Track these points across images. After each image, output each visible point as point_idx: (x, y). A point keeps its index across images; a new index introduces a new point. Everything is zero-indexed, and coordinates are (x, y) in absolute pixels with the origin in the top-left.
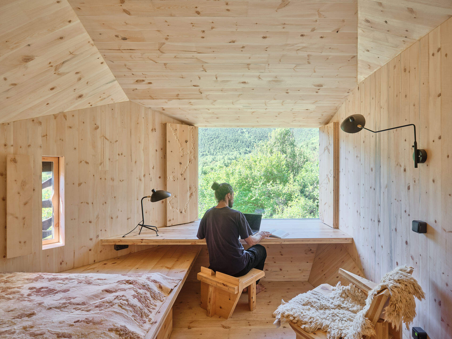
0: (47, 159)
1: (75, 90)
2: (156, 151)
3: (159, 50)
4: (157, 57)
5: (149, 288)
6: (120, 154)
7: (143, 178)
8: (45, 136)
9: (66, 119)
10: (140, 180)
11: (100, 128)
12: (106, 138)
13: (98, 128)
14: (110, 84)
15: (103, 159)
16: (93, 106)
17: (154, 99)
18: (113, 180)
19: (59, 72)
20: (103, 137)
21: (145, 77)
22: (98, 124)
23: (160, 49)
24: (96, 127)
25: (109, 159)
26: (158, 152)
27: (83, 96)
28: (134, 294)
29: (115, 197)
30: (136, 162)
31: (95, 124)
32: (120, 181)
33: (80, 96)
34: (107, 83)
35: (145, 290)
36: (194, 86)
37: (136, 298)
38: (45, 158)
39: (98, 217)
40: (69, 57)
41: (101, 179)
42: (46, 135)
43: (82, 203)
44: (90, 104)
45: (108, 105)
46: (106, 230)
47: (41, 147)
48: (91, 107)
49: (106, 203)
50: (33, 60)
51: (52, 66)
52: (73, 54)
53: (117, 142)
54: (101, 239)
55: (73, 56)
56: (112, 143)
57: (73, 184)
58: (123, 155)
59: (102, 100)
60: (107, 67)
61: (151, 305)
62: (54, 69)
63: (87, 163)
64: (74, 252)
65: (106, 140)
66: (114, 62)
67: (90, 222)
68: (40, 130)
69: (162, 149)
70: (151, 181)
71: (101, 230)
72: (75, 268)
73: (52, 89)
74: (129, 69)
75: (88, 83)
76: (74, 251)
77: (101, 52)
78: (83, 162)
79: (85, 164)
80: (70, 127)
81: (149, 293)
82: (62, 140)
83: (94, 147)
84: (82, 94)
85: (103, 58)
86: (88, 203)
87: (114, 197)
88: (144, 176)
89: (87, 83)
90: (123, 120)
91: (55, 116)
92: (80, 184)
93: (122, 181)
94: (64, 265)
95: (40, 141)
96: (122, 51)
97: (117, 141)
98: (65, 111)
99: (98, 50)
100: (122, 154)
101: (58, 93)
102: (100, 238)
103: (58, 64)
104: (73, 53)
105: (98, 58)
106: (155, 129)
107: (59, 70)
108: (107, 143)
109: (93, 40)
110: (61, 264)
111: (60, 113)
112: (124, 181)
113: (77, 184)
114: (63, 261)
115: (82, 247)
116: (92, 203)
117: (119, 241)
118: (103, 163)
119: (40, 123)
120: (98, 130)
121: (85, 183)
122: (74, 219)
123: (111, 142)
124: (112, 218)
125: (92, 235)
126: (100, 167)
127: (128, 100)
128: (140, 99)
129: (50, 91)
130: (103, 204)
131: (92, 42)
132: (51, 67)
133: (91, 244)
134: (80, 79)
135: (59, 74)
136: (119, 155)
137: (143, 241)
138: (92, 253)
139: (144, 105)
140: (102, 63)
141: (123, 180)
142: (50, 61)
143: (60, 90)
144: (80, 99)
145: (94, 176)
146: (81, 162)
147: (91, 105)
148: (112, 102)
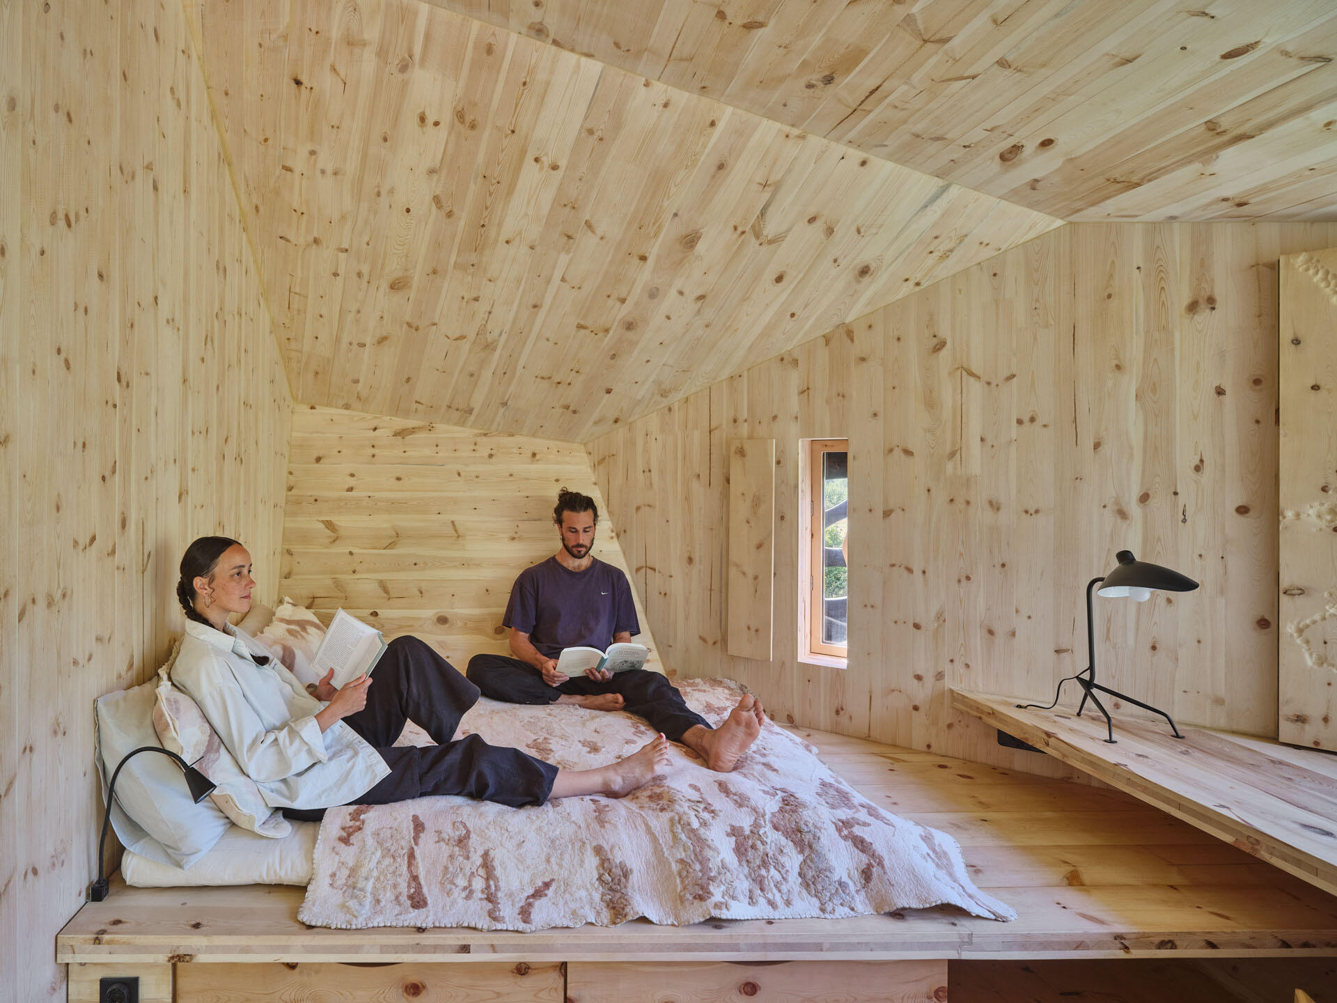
0: (832, 446)
1: (835, 261)
2: (1220, 392)
3: (925, 41)
4: (951, 61)
5: (810, 847)
6: (1026, 419)
7: (1135, 510)
8: (804, 391)
9: (852, 340)
10: (1122, 514)
11: (949, 345)
12: (971, 374)
13: (944, 346)
14: (938, 202)
15: (959, 441)
16: (924, 285)
17: (1138, 185)
18: (995, 506)
19: (767, 236)
20: (960, 370)
21: (1005, 135)
22: (944, 331)
23: (926, 37)
24: (937, 345)
25: (982, 440)
26: (1228, 399)
27: (872, 269)
28: (742, 828)
29: (1003, 565)
30: (1097, 446)
31: (935, 336)
32: (1026, 512)
33: (864, 271)
34: (926, 206)
35: (791, 843)
36: (1228, 56)
37: (734, 838)
38: (828, 443)
39: (940, 617)
40: (766, 196)
41: (952, 500)
42: (808, 389)
43: (893, 565)
44: (911, 283)
45: (980, 263)
46: (967, 666)
47: (796, 418)
48: (918, 288)
49: (968, 578)
50: (700, 237)
51: (743, 232)
52: (770, 185)
53: (1015, 379)
54: (952, 688)
55: (772, 188)
56: (993, 385)
57: (870, 510)
58: (1039, 422)
59: (945, 256)
60: (890, 165)
61: (775, 891)
62: (753, 235)
63: (908, 453)
64: (871, 696)
65: (972, 379)
66: (885, 143)
67: (917, 626)
68: (795, 379)
69: (1257, 382)
70: (1184, 521)
71: (952, 661)
72: (870, 739)
73: (779, 279)
74: (937, 139)
75: (862, 230)
76: (871, 692)
77: (838, 140)
78: (897, 452)
79: (902, 455)
80: (863, 359)
81: (801, 858)
82: (843, 396)
83: (931, 403)
84: (865, 264)
85: (856, 148)
86: (910, 570)
87: (998, 567)
88: (1144, 498)
89: (859, 231)
90: (1037, 300)
91: (827, 340)
92: (887, 514)
93: (1032, 511)
94: (844, 719)
95: (794, 403)
96: (864, 110)
97: (1014, 376)
98: (847, 321)
99: (826, 141)
100: (1032, 420)
101: (799, 283)
102: (949, 683)
103: (753, 221)
104: (768, 183)
105: (843, 158)
106: (1211, 301)
107: (765, 233)
108: (975, 388)
109: (793, 126)
110: (837, 712)
111: (838, 326)
112: (1039, 514)
113: (879, 513)
114: (842, 709)
115: (893, 691)
116: (924, 572)
117: (989, 714)
118: (959, 452)
119: (795, 362)
120: (944, 353)
121: (903, 510)
122: (872, 606)
123: (989, 383)
124: (991, 632)
125: (923, 665)
126: (949, 466)
127: (1059, 223)
128: (1093, 205)
129: (778, 284)
130: (959, 581)
131: (795, 132)
132: (743, 236)
133: (922, 693)
134: (830, 231)
135: (770, 242)
136: (1020, 422)
137: (1052, 741)
138: (919, 718)
139: (1137, 216)
140: (863, 163)
141: (1037, 512)
142: (732, 223)
143: (801, 275)
144: (866, 279)
145: (929, 490)
146: (891, 450)
147: (918, 284)
148: (986, 254)
